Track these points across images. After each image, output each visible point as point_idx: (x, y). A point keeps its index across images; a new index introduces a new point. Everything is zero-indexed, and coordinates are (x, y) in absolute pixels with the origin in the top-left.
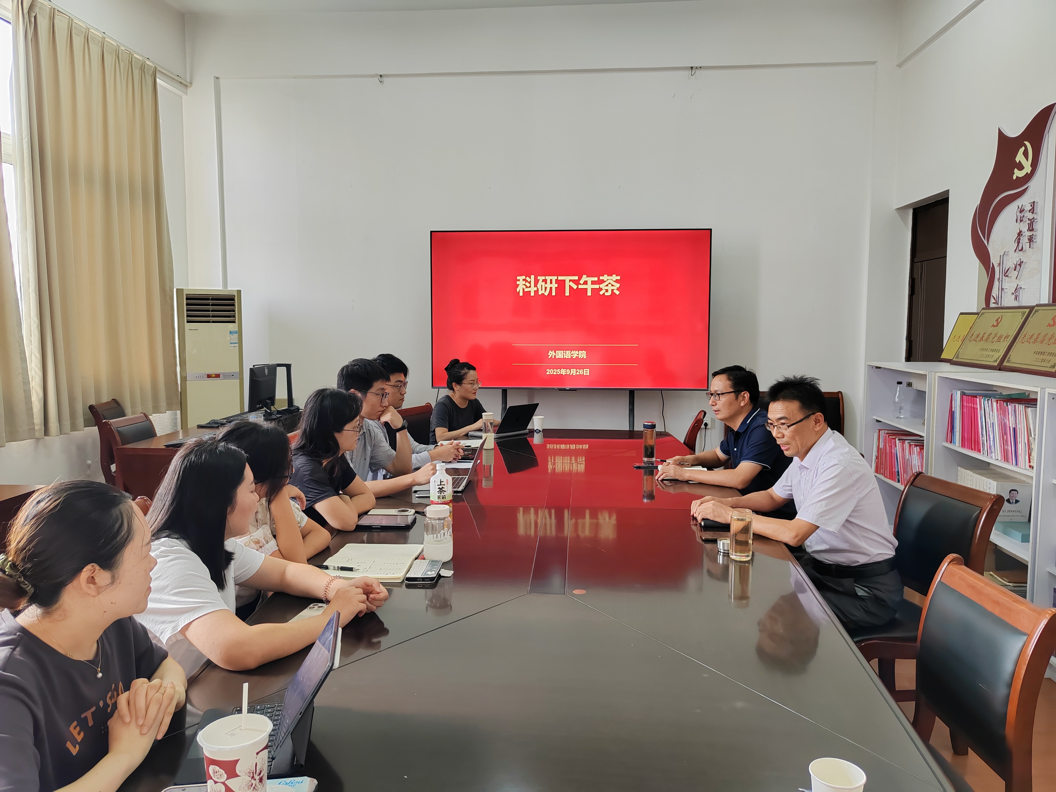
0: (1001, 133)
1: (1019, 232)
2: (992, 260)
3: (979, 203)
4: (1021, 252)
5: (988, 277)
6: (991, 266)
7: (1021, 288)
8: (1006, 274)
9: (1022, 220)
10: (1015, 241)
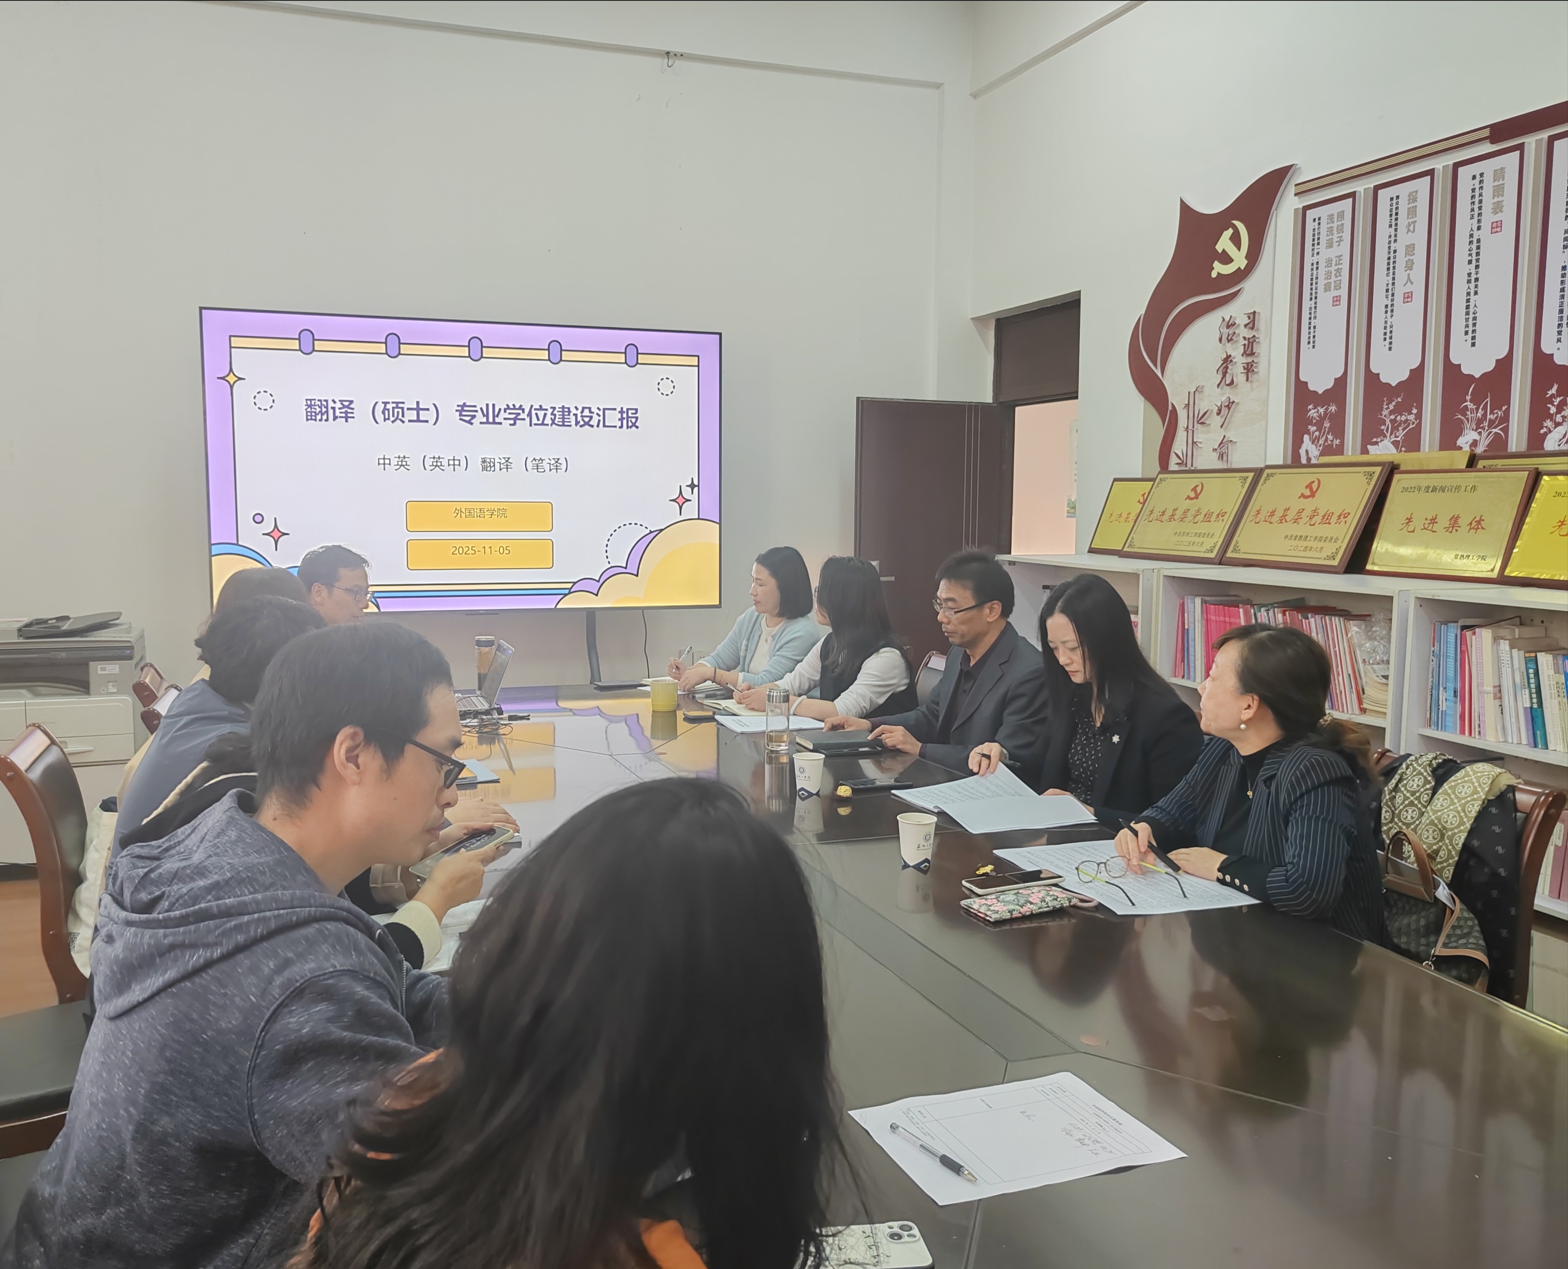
0: (1185, 208)
1: (1225, 356)
2: (1173, 399)
3: (1143, 312)
4: (1228, 387)
5: (1164, 424)
6: (1170, 408)
7: (1231, 441)
8: (1201, 420)
9: (1231, 339)
10: (1218, 370)
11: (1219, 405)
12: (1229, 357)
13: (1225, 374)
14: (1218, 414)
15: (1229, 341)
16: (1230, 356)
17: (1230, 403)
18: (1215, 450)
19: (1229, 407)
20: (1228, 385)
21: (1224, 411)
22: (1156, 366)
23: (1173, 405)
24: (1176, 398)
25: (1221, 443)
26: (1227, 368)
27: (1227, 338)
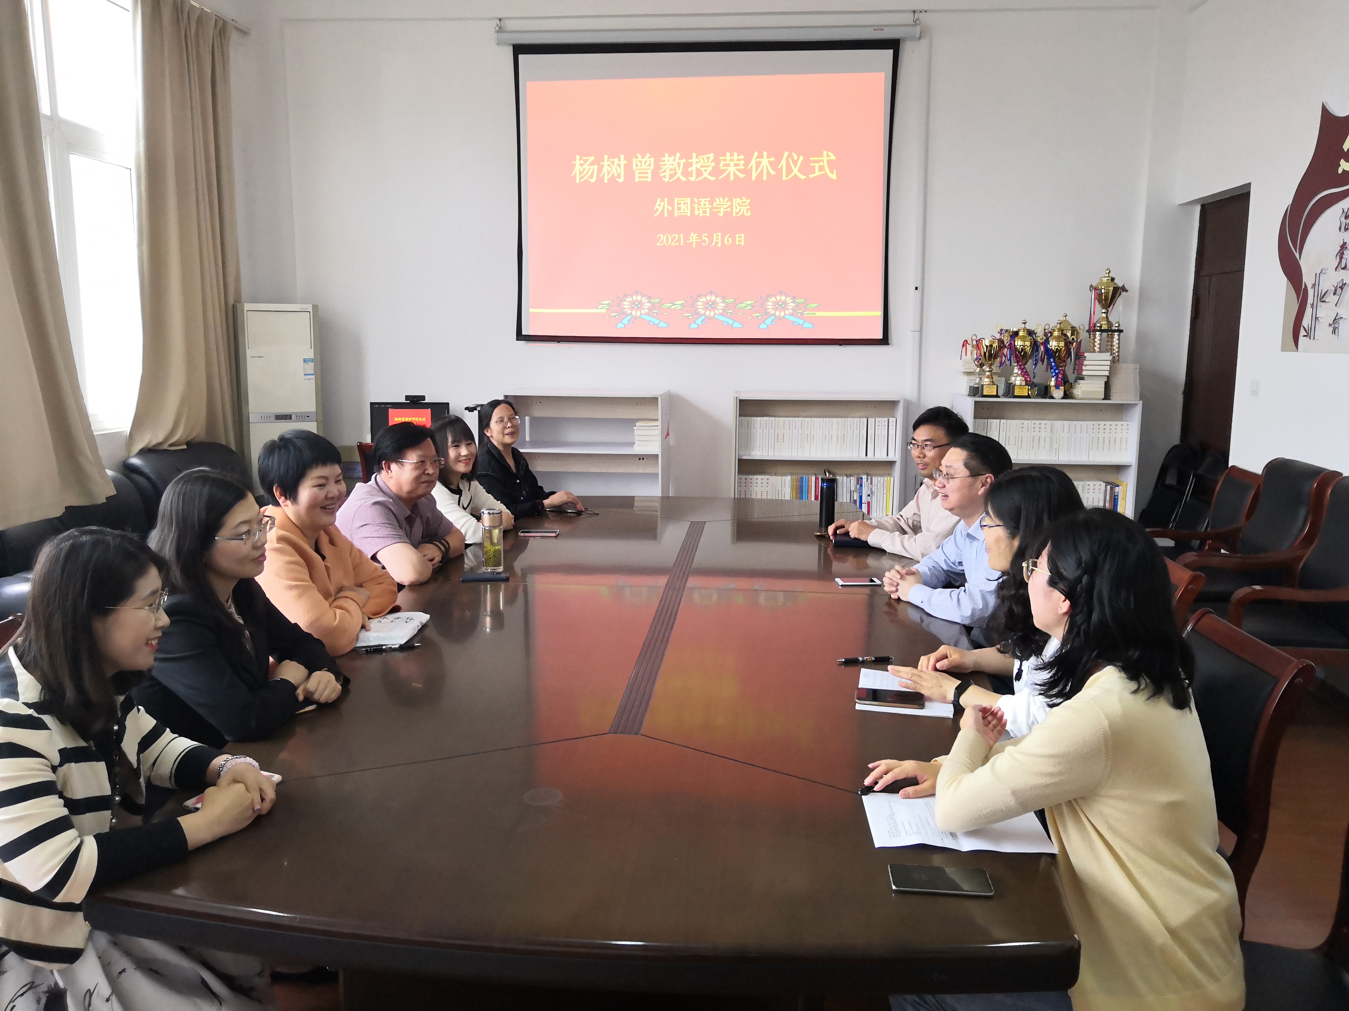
0: (1324, 111)
1: (1342, 243)
2: (1305, 279)
3: (1290, 202)
5: (1298, 301)
6: (1303, 287)
7: (1342, 318)
8: (1322, 298)
9: (1347, 229)
10: (1336, 256)
11: (1335, 286)
12: (1345, 244)
13: (1341, 258)
14: (1335, 294)
15: (1346, 230)
16: (1346, 242)
17: (1343, 284)
18: (1330, 325)
19: (1342, 288)
20: (1343, 269)
21: (1339, 291)
22: (1296, 251)
23: (1305, 284)
24: (1308, 280)
25: (1335, 319)
26: (1343, 254)
27: (1345, 227)
